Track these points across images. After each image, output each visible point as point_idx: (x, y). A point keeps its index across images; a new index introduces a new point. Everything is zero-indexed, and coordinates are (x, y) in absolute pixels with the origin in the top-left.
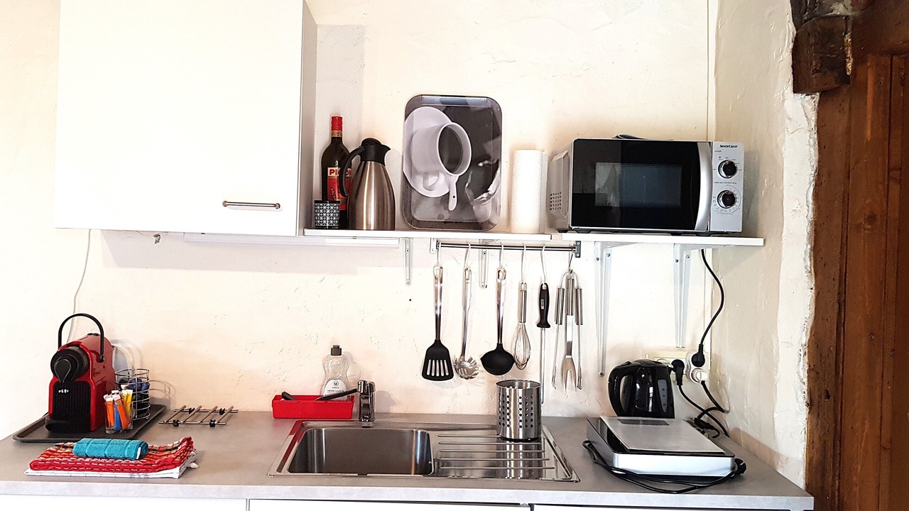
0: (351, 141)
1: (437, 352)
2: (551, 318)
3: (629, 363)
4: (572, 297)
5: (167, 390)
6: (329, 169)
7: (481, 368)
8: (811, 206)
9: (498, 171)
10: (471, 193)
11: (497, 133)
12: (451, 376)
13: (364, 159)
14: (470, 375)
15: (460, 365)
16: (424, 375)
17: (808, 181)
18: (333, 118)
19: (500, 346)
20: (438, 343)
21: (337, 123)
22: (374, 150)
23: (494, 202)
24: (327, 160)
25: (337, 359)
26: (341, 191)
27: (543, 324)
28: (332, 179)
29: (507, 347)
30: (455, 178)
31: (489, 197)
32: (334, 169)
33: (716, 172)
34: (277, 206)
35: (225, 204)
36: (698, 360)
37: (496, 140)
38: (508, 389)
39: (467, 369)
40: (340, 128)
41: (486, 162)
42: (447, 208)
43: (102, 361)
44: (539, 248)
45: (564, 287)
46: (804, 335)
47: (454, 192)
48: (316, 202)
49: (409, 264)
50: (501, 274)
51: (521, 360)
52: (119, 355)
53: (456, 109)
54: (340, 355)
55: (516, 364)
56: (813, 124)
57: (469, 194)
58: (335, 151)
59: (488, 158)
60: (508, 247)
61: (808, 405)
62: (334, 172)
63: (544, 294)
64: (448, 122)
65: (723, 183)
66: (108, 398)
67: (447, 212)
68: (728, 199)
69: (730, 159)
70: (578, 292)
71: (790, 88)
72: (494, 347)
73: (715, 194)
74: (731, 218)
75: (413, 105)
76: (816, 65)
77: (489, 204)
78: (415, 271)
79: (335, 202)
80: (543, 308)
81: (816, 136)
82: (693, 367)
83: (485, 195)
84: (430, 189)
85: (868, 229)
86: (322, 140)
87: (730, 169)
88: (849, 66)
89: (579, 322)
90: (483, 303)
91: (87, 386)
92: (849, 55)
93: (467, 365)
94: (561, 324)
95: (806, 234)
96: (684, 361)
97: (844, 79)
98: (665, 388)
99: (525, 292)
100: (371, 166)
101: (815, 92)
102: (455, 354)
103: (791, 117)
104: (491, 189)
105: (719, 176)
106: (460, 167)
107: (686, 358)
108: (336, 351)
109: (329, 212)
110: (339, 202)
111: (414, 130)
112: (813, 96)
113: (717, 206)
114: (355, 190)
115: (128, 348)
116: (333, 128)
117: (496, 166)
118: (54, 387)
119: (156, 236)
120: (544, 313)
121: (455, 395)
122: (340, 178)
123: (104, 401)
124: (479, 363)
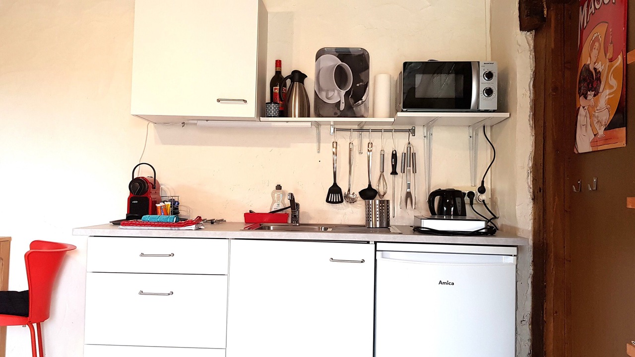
0: (286, 72)
1: (335, 190)
2: (398, 170)
3: (440, 189)
4: (411, 158)
5: (188, 211)
6: (274, 88)
7: (360, 198)
8: (532, 91)
9: (368, 88)
10: (353, 101)
11: (366, 67)
12: (342, 201)
13: (293, 82)
14: (353, 201)
15: (347, 196)
16: (327, 201)
17: (529, 77)
18: (277, 61)
19: (370, 185)
20: (335, 184)
21: (278, 63)
22: (298, 77)
23: (365, 105)
24: (273, 83)
25: (279, 192)
26: (281, 100)
27: (394, 173)
28: (276, 93)
29: (374, 187)
30: (343, 92)
31: (362, 103)
32: (277, 87)
33: (481, 78)
34: (245, 101)
35: (219, 101)
36: (482, 190)
37: (366, 71)
38: (371, 201)
39: (352, 199)
40: (280, 67)
41: (361, 84)
42: (339, 109)
43: (155, 188)
44: (390, 131)
45: (406, 152)
46: (530, 162)
47: (343, 100)
48: (267, 103)
49: (319, 141)
50: (370, 144)
51: (382, 194)
52: (163, 191)
53: (344, 54)
54: (281, 189)
55: (379, 195)
56: (532, 47)
57: (351, 101)
58: (278, 79)
59: (362, 81)
60: (373, 131)
61: (533, 199)
62: (277, 90)
63: (394, 156)
64: (340, 62)
65: (485, 84)
66: (158, 205)
67: (339, 111)
68: (489, 92)
69: (489, 70)
70: (414, 155)
71: (519, 29)
72: (366, 187)
73: (482, 89)
74: (490, 103)
75: (320, 53)
76: (527, 12)
77: (362, 106)
78: (322, 145)
79: (277, 103)
80: (393, 164)
81: (534, 54)
82: (479, 194)
83: (360, 102)
84: (328, 99)
85: (554, 95)
86: (270, 74)
87: (489, 75)
88: (545, 12)
89: (415, 171)
90: (360, 162)
91: (147, 199)
92: (545, 7)
93: (351, 196)
94: (404, 172)
95: (529, 106)
96: (474, 192)
97: (544, 20)
98: (460, 202)
99: (384, 155)
100: (297, 84)
101: (532, 30)
102: (344, 190)
103: (520, 44)
104: (364, 98)
105: (483, 80)
106: (347, 86)
107: (475, 190)
108: (279, 187)
109: (273, 108)
110: (279, 104)
111: (321, 67)
112: (531, 32)
113: (483, 96)
114: (288, 98)
115: (168, 188)
116: (276, 67)
117: (366, 85)
118: (130, 200)
119: (183, 123)
120: (394, 167)
121: (345, 214)
122: (279, 92)
123: (156, 207)
124: (358, 195)
